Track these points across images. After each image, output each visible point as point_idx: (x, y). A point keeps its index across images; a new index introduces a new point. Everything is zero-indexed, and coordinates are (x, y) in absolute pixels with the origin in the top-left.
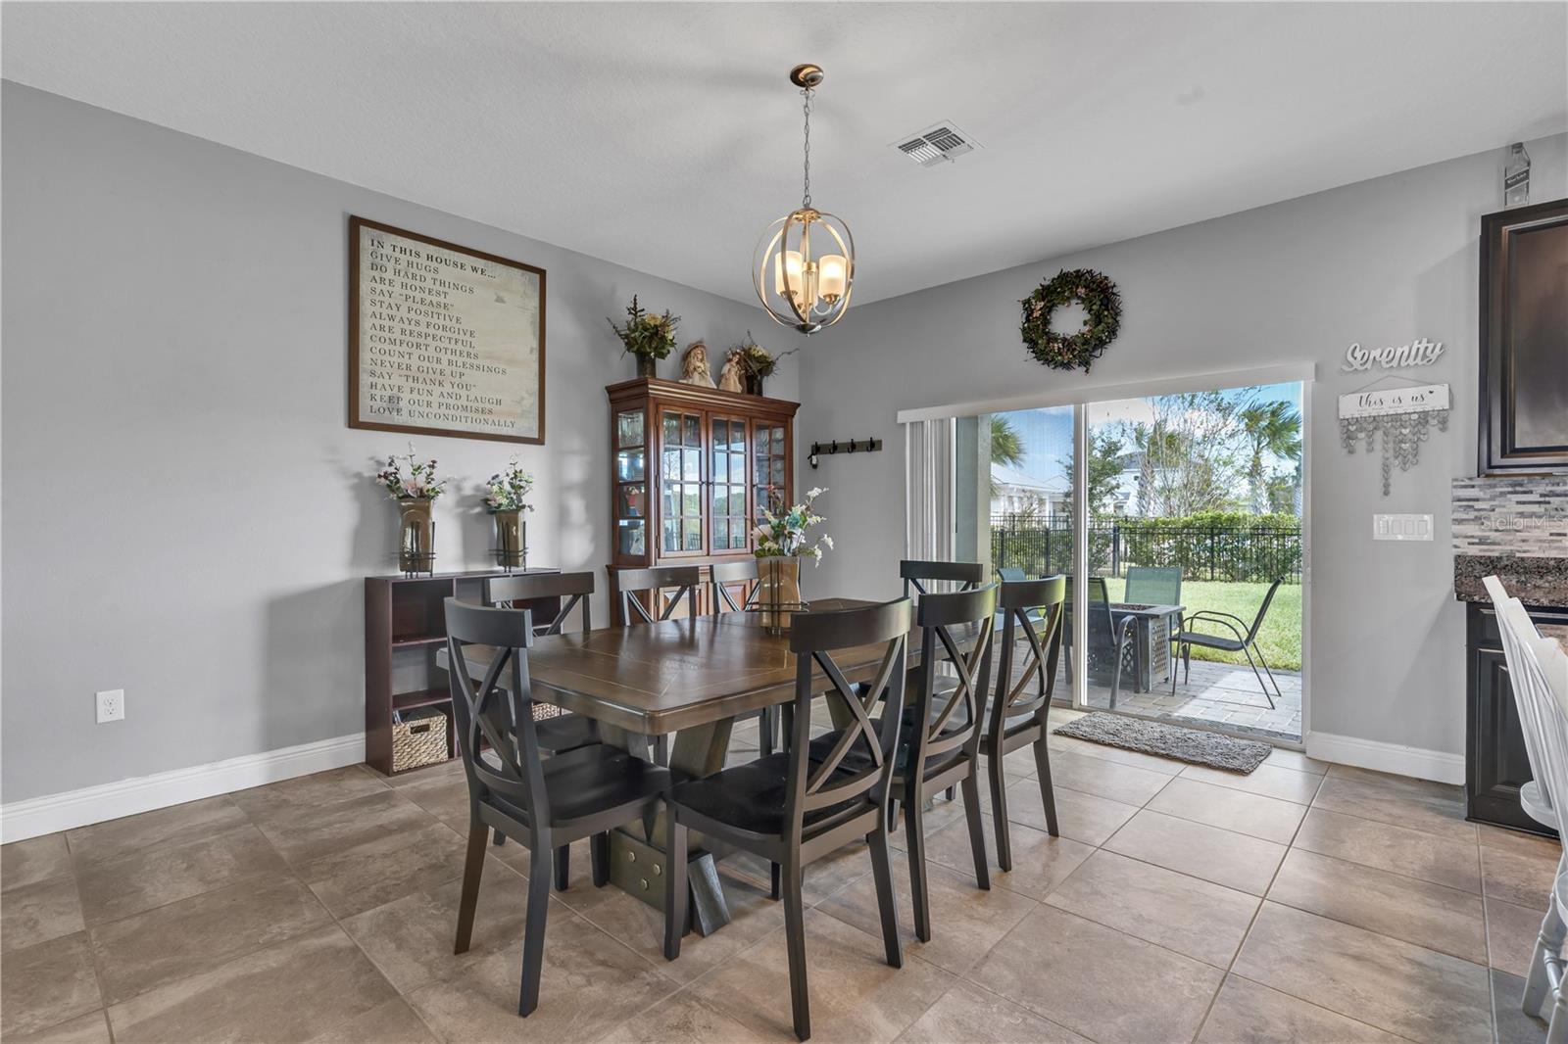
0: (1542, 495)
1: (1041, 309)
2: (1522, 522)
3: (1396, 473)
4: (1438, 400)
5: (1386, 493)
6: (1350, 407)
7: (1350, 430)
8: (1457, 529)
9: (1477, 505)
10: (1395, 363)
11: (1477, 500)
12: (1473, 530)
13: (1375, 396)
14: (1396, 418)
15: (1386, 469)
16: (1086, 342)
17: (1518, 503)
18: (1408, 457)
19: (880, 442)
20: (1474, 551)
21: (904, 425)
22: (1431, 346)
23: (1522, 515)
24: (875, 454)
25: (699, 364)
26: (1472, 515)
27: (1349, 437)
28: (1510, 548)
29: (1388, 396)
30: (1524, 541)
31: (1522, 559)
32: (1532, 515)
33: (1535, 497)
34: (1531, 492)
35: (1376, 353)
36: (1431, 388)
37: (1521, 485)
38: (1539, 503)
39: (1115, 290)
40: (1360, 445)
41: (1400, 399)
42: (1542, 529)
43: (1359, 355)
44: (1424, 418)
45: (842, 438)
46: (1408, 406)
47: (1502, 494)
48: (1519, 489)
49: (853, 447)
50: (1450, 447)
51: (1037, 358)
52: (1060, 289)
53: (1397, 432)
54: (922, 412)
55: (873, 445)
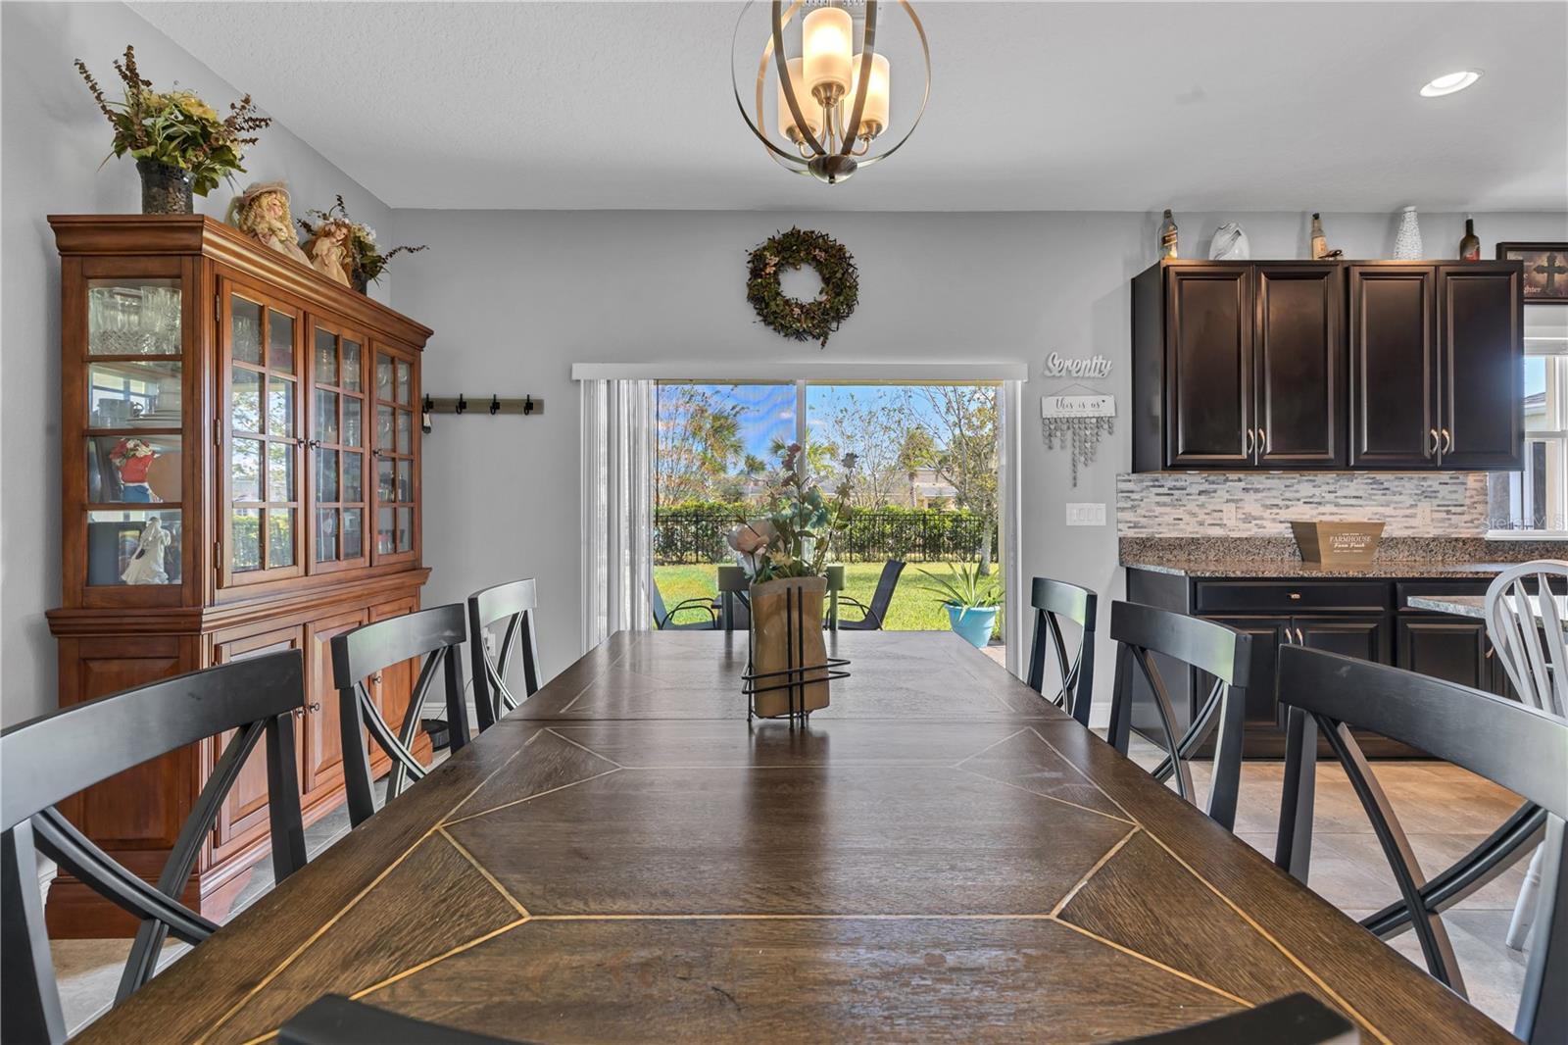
0: (1170, 489)
1: (775, 265)
2: (1158, 510)
3: (1080, 467)
4: (1107, 410)
5: (1075, 485)
6: (1050, 409)
7: (1052, 428)
8: (1121, 515)
9: (1133, 496)
10: (1081, 374)
11: (1132, 492)
12: (1129, 516)
13: (1068, 400)
14: (1081, 421)
15: (1074, 464)
16: (825, 312)
17: (1157, 494)
18: (1086, 454)
19: (540, 403)
20: (1131, 533)
21: (578, 381)
22: (1104, 362)
23: (1158, 503)
24: (534, 418)
25: (278, 225)
26: (1129, 504)
27: (1049, 434)
28: (1151, 530)
29: (1075, 400)
30: (1160, 525)
31: (1161, 539)
32: (1165, 505)
33: (1165, 490)
34: (1163, 486)
35: (1068, 363)
36: (1104, 398)
37: (1157, 480)
38: (1168, 494)
39: (852, 262)
40: (1057, 442)
41: (1082, 405)
42: (1170, 514)
43: (1057, 362)
44: (1099, 419)
45: (473, 391)
46: (1089, 412)
47: (1148, 487)
48: (1157, 483)
49: (495, 406)
50: (1118, 446)
51: (767, 321)
52: (795, 247)
53: (1082, 432)
54: (612, 369)
55: (529, 406)
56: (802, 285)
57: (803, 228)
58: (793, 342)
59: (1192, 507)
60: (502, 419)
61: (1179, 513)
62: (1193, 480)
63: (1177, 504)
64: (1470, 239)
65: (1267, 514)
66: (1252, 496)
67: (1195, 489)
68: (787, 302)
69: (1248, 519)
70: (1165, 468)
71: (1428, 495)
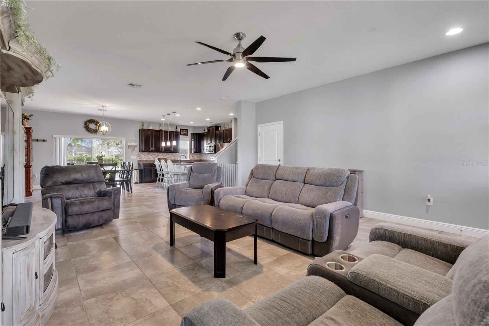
1: (88, 123)
4: (136, 144)
5: (132, 154)
6: (129, 144)
7: (129, 147)
8: (138, 157)
9: (140, 155)
10: (132, 140)
14: (133, 146)
15: (132, 151)
16: (95, 130)
18: (133, 150)
19: (46, 140)
20: (139, 159)
21: (54, 137)
22: (136, 139)
24: (45, 142)
27: (129, 148)
28: (141, 159)
29: (132, 143)
31: (143, 160)
33: (143, 154)
39: (99, 123)
40: (130, 148)
41: (133, 144)
42: (144, 157)
43: (129, 139)
44: (135, 146)
49: (37, 140)
50: (137, 149)
51: (87, 131)
52: (91, 121)
53: (133, 148)
54: (60, 136)
55: (44, 141)
56: (92, 126)
57: (93, 118)
58: (91, 134)
59: (147, 156)
60: (38, 142)
61: (145, 157)
62: (147, 153)
63: (145, 156)
64: (176, 128)
65: (155, 157)
66: (153, 155)
67: (147, 154)
68: (90, 129)
69: (153, 158)
70: (142, 152)
71: (173, 155)
